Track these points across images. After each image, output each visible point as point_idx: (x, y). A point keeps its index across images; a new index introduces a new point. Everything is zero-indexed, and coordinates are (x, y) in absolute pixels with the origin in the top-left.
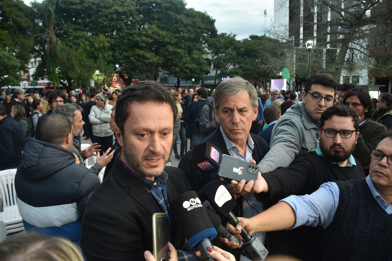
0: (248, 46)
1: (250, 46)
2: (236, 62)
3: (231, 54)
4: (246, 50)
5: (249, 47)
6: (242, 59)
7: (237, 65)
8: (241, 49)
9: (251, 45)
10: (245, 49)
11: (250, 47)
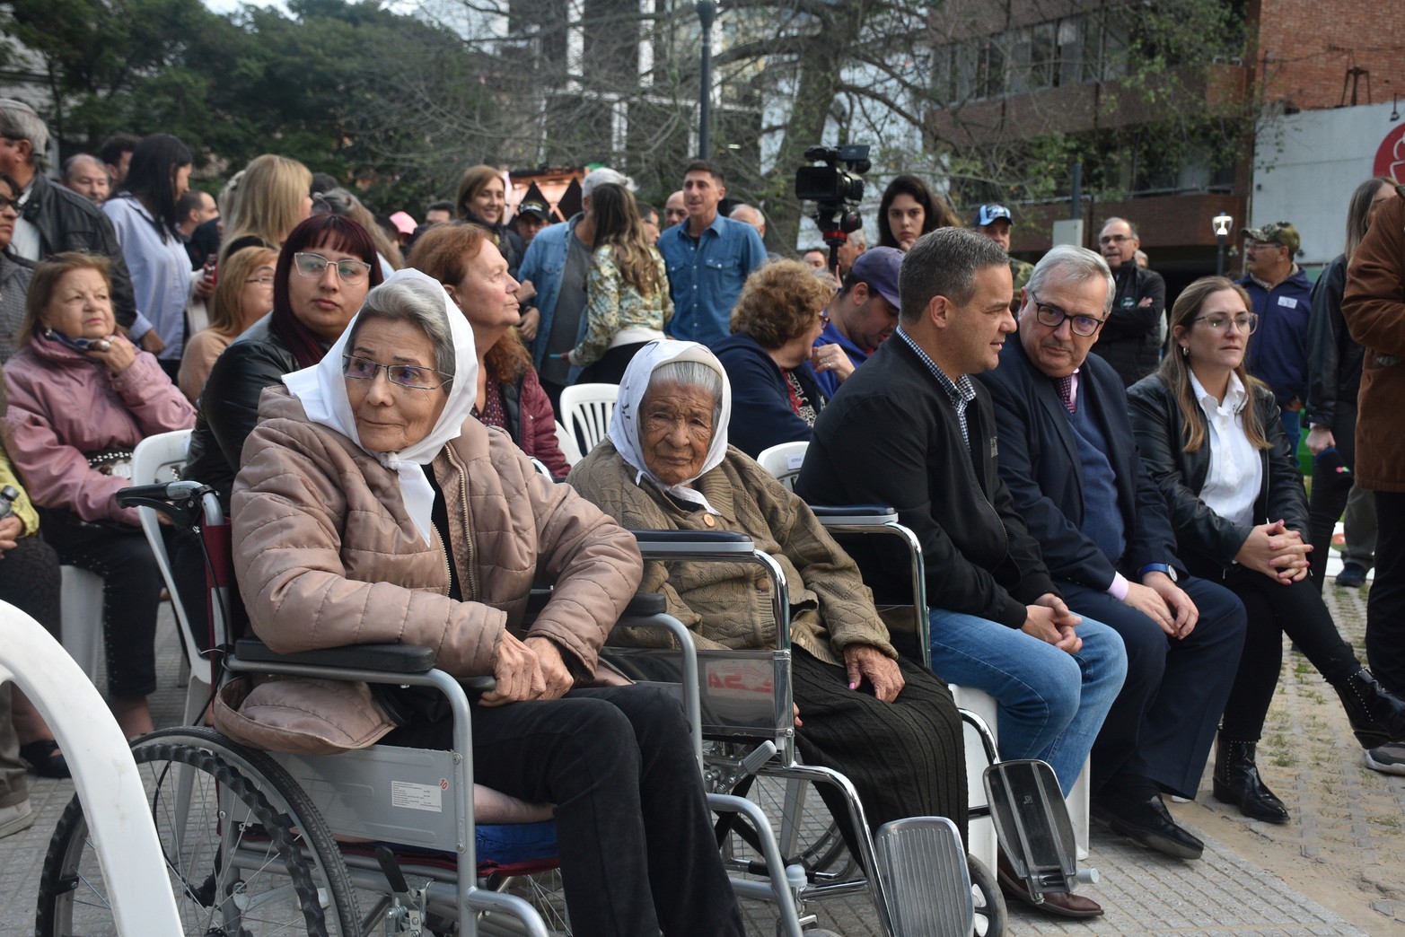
0: (285, 53)
1: (292, 48)
2: (207, 142)
3: (177, 85)
4: (269, 72)
5: (289, 59)
6: (246, 121)
7: (213, 157)
8: (240, 61)
9: (301, 46)
10: (264, 64)
11: (297, 59)
